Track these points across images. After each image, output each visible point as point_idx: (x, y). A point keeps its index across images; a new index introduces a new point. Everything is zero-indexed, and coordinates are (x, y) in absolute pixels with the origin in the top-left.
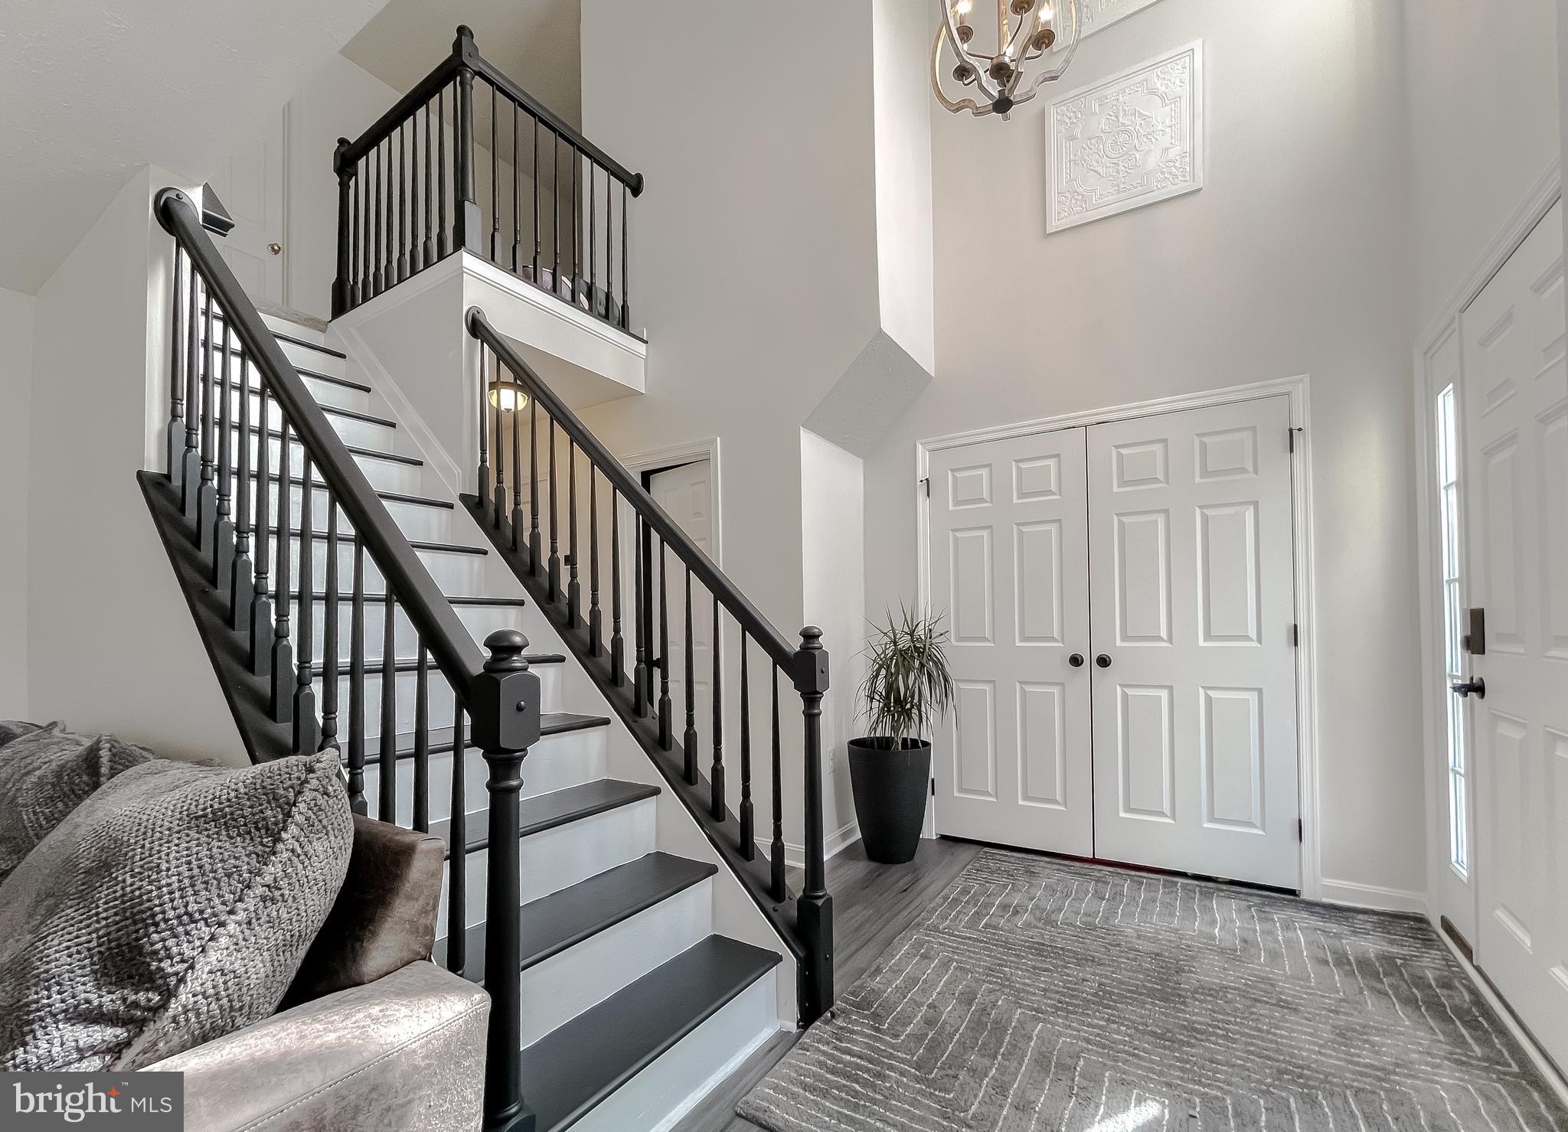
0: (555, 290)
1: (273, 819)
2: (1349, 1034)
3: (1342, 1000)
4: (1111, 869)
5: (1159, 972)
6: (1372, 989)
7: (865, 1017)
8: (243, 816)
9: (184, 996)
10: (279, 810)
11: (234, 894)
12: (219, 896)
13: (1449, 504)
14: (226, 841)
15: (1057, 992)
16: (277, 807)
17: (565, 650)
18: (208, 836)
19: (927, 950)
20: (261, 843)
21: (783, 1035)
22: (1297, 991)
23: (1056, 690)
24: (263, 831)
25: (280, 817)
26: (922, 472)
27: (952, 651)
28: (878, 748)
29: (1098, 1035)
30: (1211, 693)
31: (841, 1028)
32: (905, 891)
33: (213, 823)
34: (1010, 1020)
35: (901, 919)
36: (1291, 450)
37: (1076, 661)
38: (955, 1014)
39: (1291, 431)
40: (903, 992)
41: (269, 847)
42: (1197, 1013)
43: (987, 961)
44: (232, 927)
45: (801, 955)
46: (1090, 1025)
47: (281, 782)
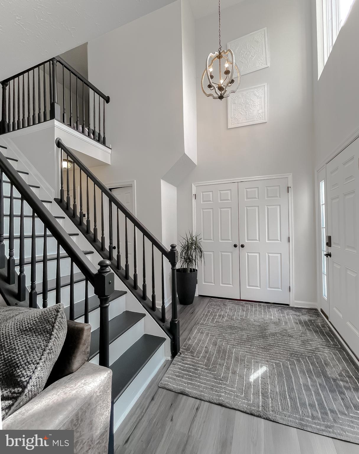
0: (83, 132)
1: (49, 329)
2: (305, 342)
3: (302, 333)
4: (245, 302)
5: (261, 330)
6: (308, 329)
7: (189, 353)
8: (39, 329)
9: (29, 387)
10: (50, 325)
11: (41, 354)
12: (36, 355)
13: (323, 209)
14: (35, 337)
15: (237, 339)
16: (49, 324)
17: (93, 250)
18: (29, 336)
19: (202, 330)
20: (46, 336)
21: (167, 361)
22: (292, 332)
23: (230, 254)
24: (46, 333)
25: (51, 327)
26: (194, 192)
27: (204, 244)
28: (183, 272)
29: (249, 350)
30: (269, 254)
31: (183, 357)
32: (192, 313)
33: (30, 332)
34: (227, 349)
35: (193, 322)
36: (288, 192)
37: (235, 246)
38: (213, 349)
39: (288, 187)
40: (197, 344)
41: (49, 337)
42: (270, 340)
43: (218, 332)
44: (41, 364)
45: (172, 338)
46: (247, 348)
47: (50, 316)
